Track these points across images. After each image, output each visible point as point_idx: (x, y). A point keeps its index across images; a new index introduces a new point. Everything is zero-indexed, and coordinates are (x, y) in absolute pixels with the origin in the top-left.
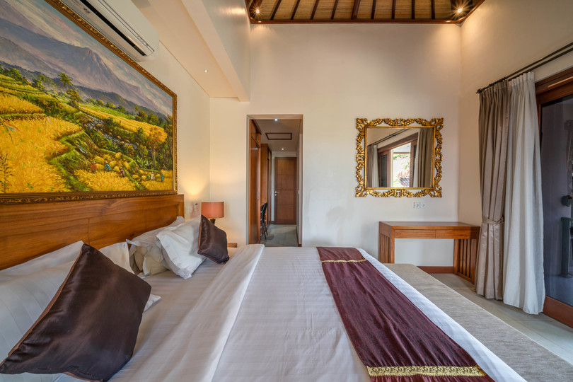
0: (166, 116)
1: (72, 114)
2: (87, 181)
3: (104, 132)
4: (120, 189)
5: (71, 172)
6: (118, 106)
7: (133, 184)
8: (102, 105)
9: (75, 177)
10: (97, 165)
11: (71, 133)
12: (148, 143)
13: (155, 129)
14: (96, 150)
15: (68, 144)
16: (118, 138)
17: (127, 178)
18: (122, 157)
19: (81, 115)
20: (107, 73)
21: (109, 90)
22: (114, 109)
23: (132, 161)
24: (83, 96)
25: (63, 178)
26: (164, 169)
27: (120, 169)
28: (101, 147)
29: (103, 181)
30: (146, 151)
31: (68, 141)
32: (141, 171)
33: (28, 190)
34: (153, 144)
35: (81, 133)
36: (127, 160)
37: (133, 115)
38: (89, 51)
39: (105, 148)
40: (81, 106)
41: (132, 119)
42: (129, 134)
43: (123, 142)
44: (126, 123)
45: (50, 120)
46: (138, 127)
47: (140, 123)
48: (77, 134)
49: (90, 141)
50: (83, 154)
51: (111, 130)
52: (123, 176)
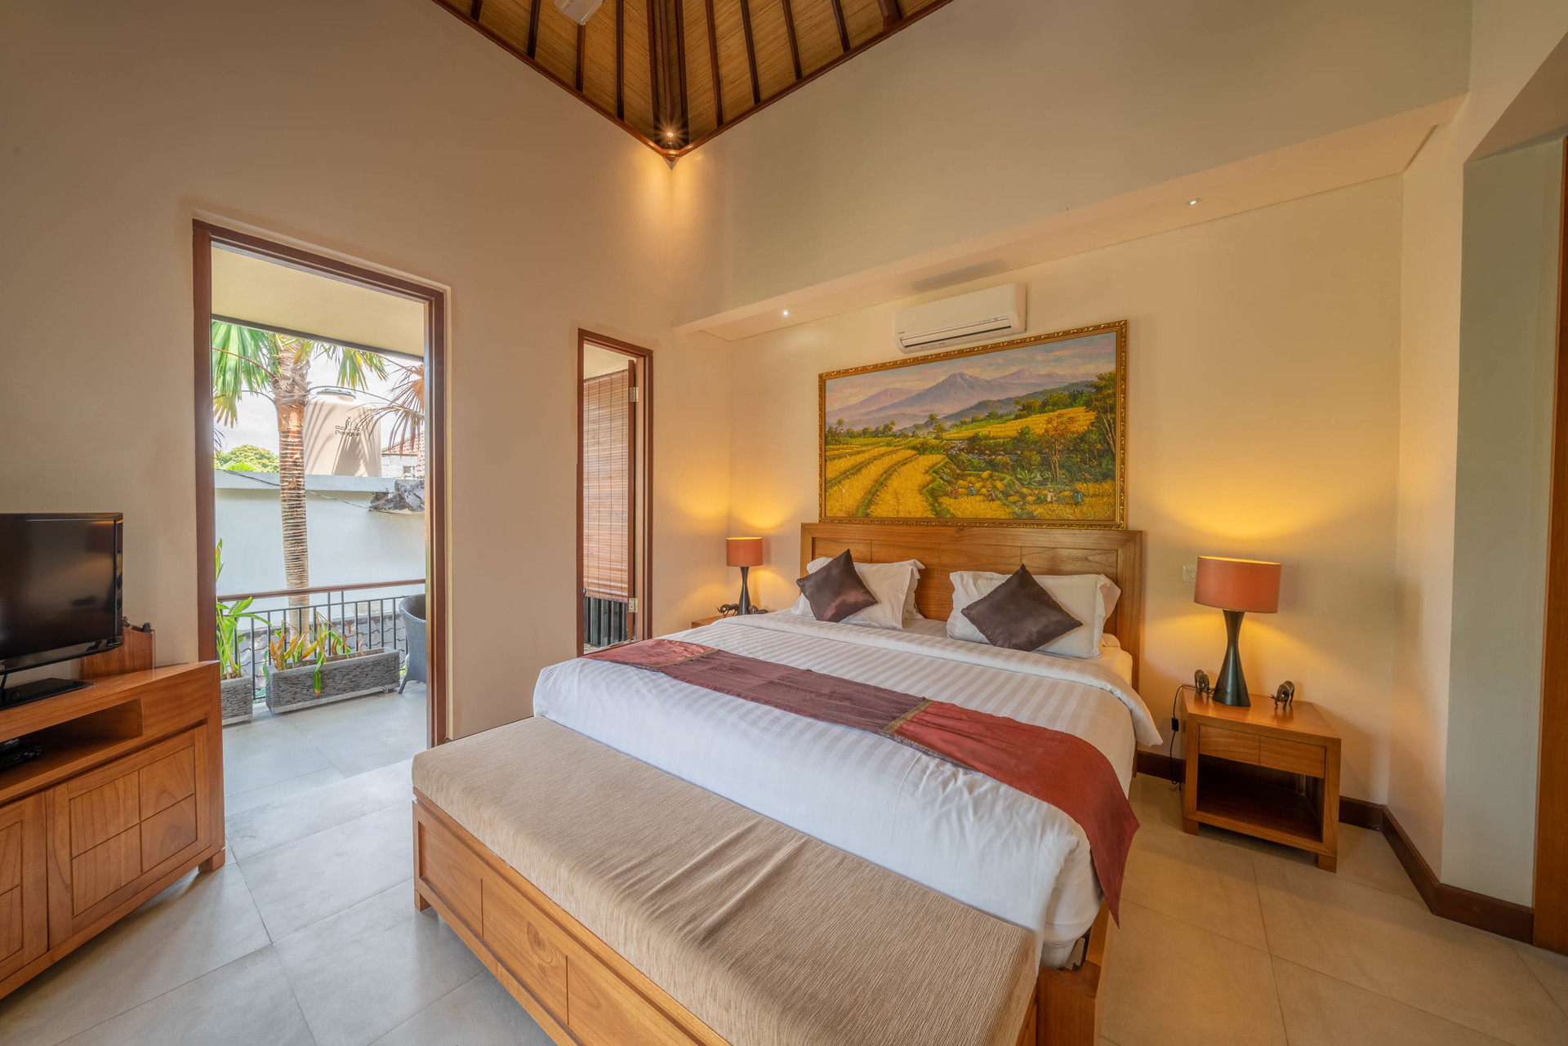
0: (1095, 379)
1: (938, 446)
2: (949, 508)
3: (968, 453)
4: (988, 516)
5: (936, 499)
6: (986, 414)
7: (1009, 510)
8: (965, 423)
9: (939, 503)
10: (960, 489)
11: (936, 464)
12: (1044, 445)
13: (1060, 416)
14: (958, 475)
15: (934, 474)
17: (999, 502)
18: (991, 476)
19: (945, 444)
20: (973, 384)
21: (974, 402)
22: (982, 420)
23: (1008, 478)
24: (947, 424)
25: (930, 505)
26: (1085, 481)
27: (988, 491)
28: (964, 470)
29: (966, 507)
30: (1036, 458)
31: (933, 472)
32: (1025, 490)
33: (908, 516)
34: (1054, 443)
35: (945, 461)
36: (1000, 477)
37: (1010, 414)
38: (954, 375)
39: (969, 470)
40: (945, 435)
41: (1010, 420)
42: (1004, 442)
43: (994, 457)
44: (999, 430)
45: (921, 458)
46: (1019, 428)
47: (1024, 420)
48: (942, 463)
49: (953, 467)
50: (947, 481)
51: (978, 447)
52: (993, 500)
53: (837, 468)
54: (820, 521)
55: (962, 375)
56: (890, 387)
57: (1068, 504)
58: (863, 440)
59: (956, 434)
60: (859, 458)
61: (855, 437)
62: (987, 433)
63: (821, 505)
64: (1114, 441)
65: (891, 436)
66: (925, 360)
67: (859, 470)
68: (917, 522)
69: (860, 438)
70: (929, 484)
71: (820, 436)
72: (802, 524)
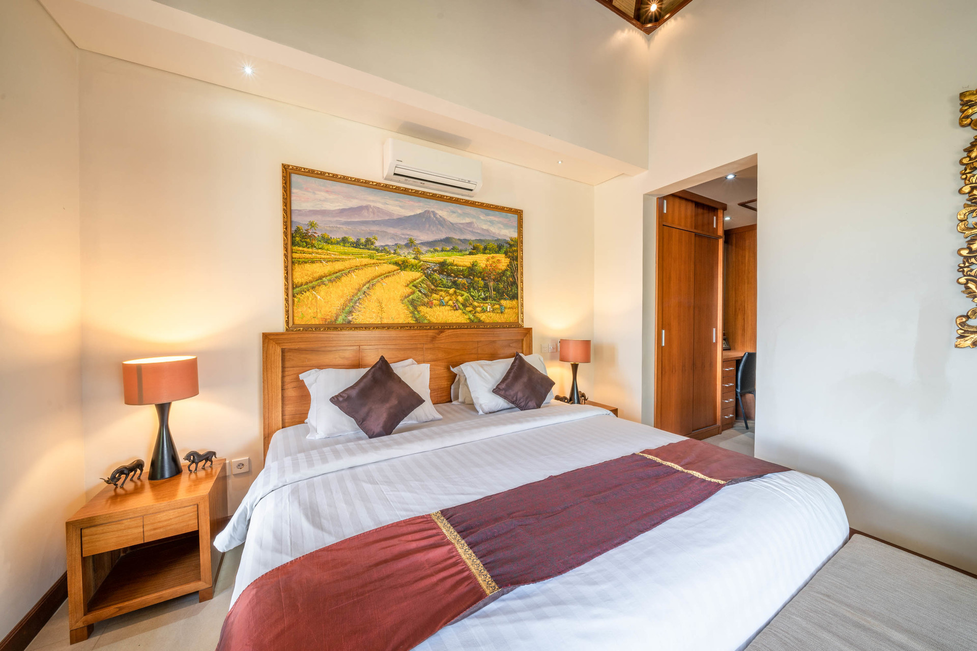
0: (509, 239)
1: (416, 265)
2: (426, 315)
3: (439, 274)
4: (454, 321)
5: (415, 308)
6: (451, 247)
7: (467, 317)
8: (437, 251)
9: (418, 312)
10: (434, 301)
11: (415, 280)
12: (484, 275)
13: (493, 258)
14: (432, 290)
15: (414, 288)
16: (451, 276)
18: (455, 292)
19: (422, 265)
20: (442, 223)
21: (444, 236)
22: (448, 251)
23: (466, 294)
24: (423, 249)
25: (410, 313)
26: (505, 299)
27: (454, 303)
28: (437, 286)
29: (439, 315)
30: (482, 283)
31: (413, 286)
32: (476, 304)
33: (393, 321)
34: (490, 274)
35: (422, 278)
36: (461, 294)
37: (466, 251)
38: (428, 212)
39: (440, 287)
40: (422, 257)
41: (466, 255)
42: (463, 269)
43: (456, 279)
44: (460, 260)
45: (403, 273)
46: (472, 261)
47: (474, 256)
48: (420, 280)
49: (429, 283)
50: (424, 294)
51: (446, 270)
52: (457, 310)
53: (309, 273)
54: (287, 330)
55: (434, 214)
56: (372, 204)
57: (498, 313)
58: (342, 248)
59: (432, 258)
60: (338, 266)
61: (332, 243)
62: (452, 261)
63: (287, 311)
64: (517, 278)
65: (374, 249)
66: (406, 191)
67: (339, 278)
68: (402, 327)
69: (338, 246)
70: (409, 296)
71: (285, 234)
72: (263, 334)
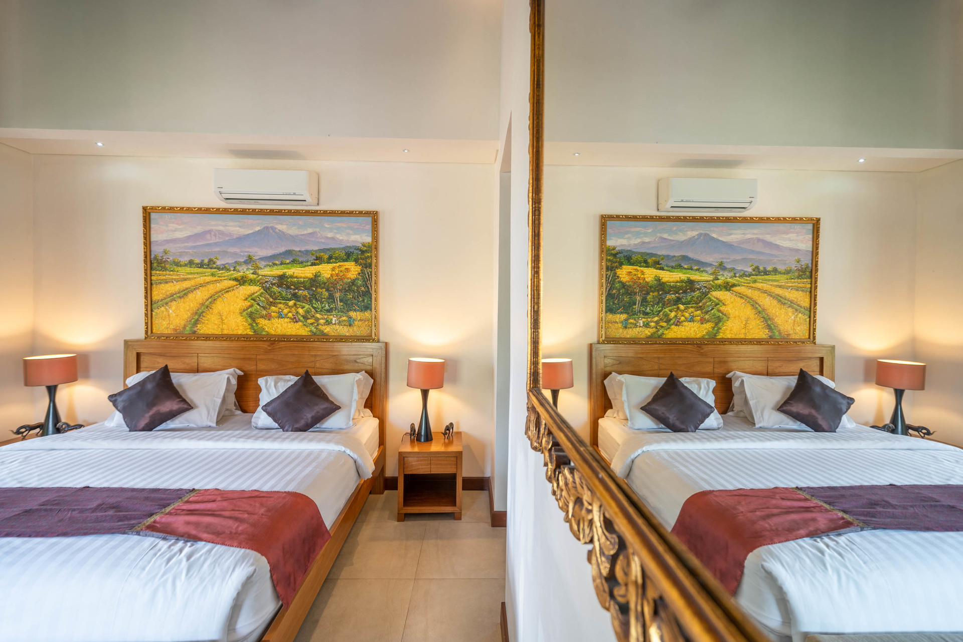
0: (360, 245)
1: (255, 279)
2: (265, 327)
3: (278, 287)
4: (294, 333)
5: (254, 320)
6: (291, 259)
7: (308, 329)
8: (276, 265)
9: (257, 324)
10: (272, 314)
11: (253, 294)
12: (330, 286)
13: (340, 266)
14: (271, 302)
15: (252, 301)
16: (291, 289)
17: (300, 323)
18: (295, 304)
19: (261, 279)
20: (282, 236)
21: (282, 250)
22: (288, 264)
23: (307, 306)
24: (262, 264)
25: (249, 325)
26: (355, 310)
27: (293, 315)
28: (276, 299)
29: (277, 327)
30: (326, 294)
31: (252, 299)
32: (318, 316)
33: (231, 333)
34: (337, 285)
35: (260, 292)
36: (302, 306)
37: (308, 262)
38: (267, 228)
39: (279, 299)
40: (261, 272)
41: (308, 266)
42: (304, 281)
43: (297, 291)
45: (242, 288)
46: (314, 272)
47: (317, 267)
48: (258, 293)
49: (268, 296)
50: (262, 307)
51: (285, 283)
52: (297, 322)
53: (164, 291)
54: (146, 338)
55: (273, 228)
57: (345, 325)
58: (189, 269)
59: (270, 272)
60: (186, 284)
61: (181, 266)
62: (292, 273)
63: (146, 324)
64: (371, 286)
65: (215, 268)
66: (244, 212)
67: (186, 294)
68: (239, 338)
69: (186, 268)
70: (248, 309)
71: (145, 262)
72: (125, 340)
